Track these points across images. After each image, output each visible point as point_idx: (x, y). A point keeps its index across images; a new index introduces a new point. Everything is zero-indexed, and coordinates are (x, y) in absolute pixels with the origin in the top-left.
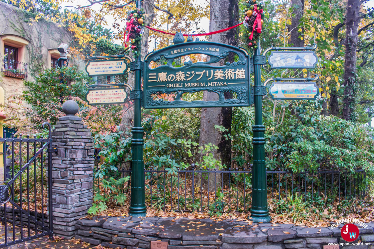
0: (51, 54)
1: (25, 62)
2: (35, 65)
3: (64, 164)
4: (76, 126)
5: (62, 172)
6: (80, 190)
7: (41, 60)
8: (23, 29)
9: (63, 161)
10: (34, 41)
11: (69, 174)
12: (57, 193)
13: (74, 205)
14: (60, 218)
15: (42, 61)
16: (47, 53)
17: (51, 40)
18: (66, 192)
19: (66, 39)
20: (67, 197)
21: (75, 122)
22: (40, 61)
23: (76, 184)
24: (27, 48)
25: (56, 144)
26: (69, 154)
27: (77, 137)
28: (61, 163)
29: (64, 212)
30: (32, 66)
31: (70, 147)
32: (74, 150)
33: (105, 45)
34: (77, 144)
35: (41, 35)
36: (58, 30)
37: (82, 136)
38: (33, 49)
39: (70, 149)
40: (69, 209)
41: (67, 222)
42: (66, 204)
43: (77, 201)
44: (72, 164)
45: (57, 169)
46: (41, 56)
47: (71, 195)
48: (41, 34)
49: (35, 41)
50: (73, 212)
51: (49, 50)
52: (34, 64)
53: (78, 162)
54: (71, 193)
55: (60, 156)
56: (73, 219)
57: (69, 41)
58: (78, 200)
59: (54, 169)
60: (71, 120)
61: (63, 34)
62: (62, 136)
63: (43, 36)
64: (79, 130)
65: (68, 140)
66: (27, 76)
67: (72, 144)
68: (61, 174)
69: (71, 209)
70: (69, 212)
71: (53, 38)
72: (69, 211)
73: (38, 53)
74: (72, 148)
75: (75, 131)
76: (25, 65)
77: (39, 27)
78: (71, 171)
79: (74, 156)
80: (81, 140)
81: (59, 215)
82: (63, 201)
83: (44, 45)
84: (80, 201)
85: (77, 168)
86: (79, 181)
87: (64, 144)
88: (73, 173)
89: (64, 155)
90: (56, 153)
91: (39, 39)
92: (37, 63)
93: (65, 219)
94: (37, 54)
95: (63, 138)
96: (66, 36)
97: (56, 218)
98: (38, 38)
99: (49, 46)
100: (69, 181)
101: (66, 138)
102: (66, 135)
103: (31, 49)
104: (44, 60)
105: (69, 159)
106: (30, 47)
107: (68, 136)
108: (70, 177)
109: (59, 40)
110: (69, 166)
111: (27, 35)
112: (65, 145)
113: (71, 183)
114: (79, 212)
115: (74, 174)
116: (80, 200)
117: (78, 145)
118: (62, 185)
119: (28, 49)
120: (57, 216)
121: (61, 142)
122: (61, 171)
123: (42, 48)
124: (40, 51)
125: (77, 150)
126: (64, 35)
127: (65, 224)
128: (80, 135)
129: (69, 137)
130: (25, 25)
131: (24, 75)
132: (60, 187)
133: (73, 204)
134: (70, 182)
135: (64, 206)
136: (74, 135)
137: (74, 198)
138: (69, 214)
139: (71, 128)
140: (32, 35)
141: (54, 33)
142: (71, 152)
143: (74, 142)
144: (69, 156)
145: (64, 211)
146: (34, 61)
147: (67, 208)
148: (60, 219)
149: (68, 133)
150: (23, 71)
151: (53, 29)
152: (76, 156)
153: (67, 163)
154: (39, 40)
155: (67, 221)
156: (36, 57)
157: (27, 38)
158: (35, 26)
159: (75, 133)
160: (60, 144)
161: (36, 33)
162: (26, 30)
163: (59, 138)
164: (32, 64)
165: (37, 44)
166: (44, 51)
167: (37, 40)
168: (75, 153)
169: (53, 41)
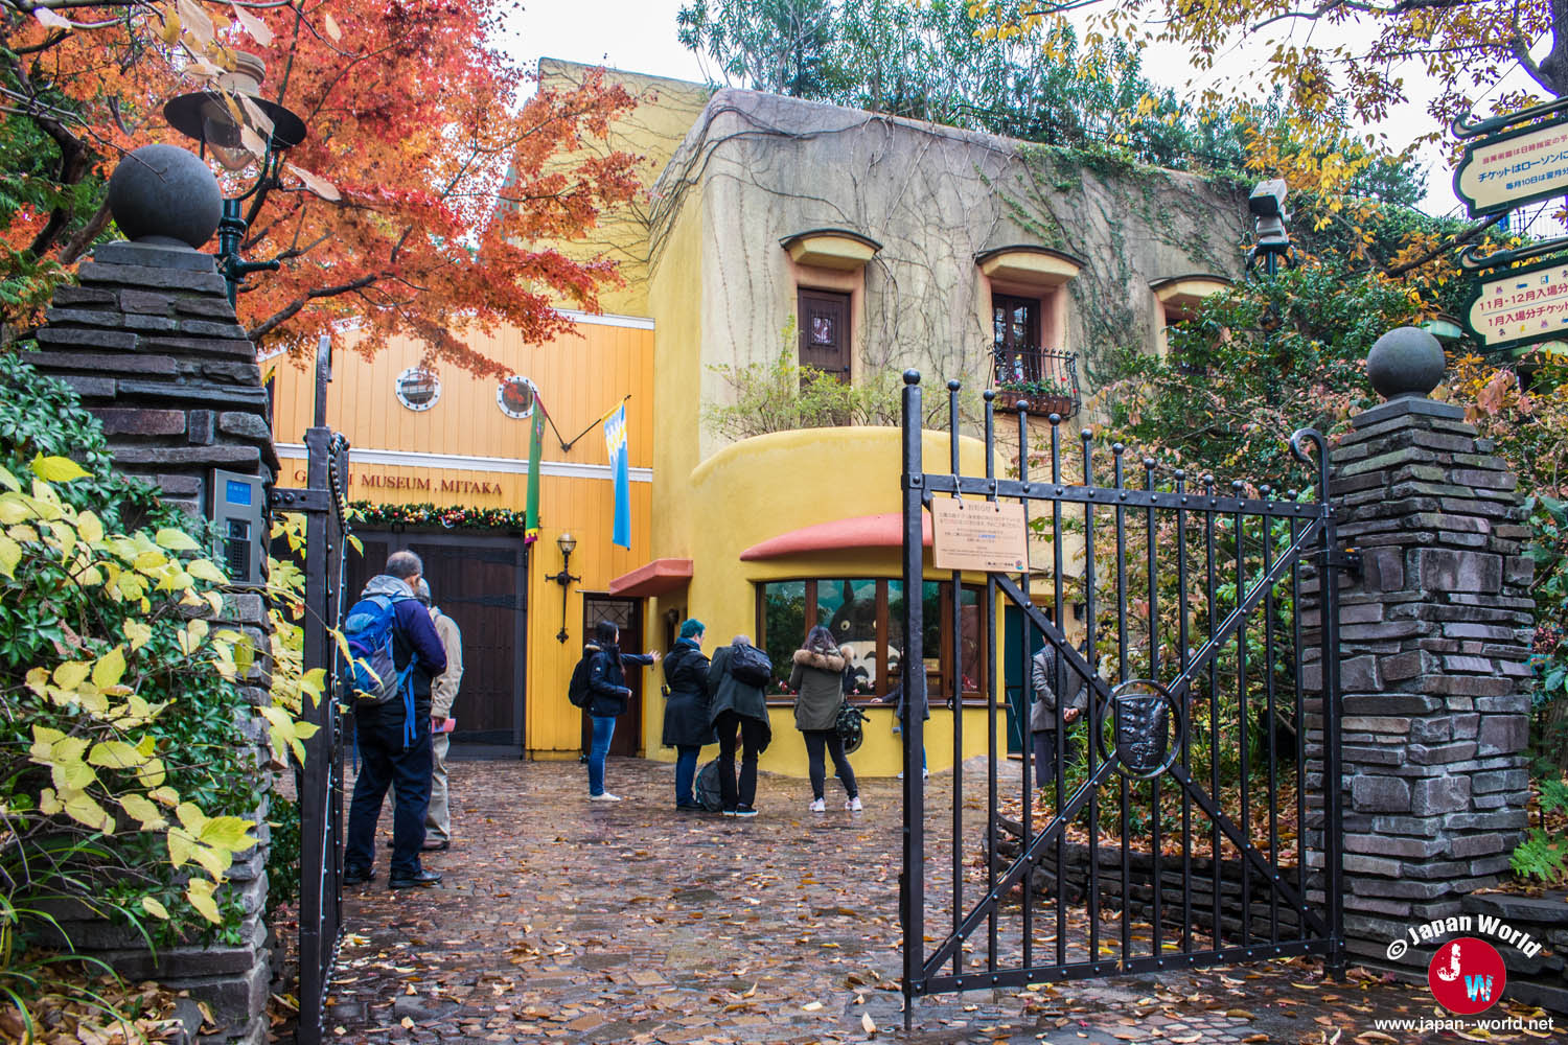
0: (1165, 303)
1: (1068, 349)
2: (1105, 357)
3: (1398, 618)
4: (1445, 441)
5: (1386, 659)
6: (1470, 754)
7: (1126, 331)
8: (1056, 220)
9: (1388, 605)
10: (1095, 259)
11: (1423, 664)
12: (1356, 763)
13: (1448, 819)
14: (1376, 883)
15: (1130, 335)
16: (1150, 299)
17: (1159, 244)
18: (1409, 752)
19: (1219, 233)
20: (1413, 780)
21: (1436, 423)
22: (1124, 338)
23: (1454, 718)
24: (1074, 291)
25: (1352, 533)
26: (1425, 570)
27: (1455, 492)
28: (1380, 618)
29: (1398, 850)
30: (1096, 362)
31: (1428, 537)
32: (1444, 550)
33: (1388, 230)
34: (1459, 523)
35: (1122, 234)
36: (1186, 199)
37: (1474, 488)
38: (1093, 293)
39: (1426, 545)
40: (1425, 837)
41: (1414, 900)
42: (1410, 813)
43: (1458, 803)
44: (1437, 619)
45: (1361, 647)
46: (1127, 318)
47: (1436, 770)
48: (1121, 227)
49: (1103, 260)
50: (1441, 856)
51: (1155, 289)
52: (1100, 351)
53: (1464, 612)
54: (1434, 759)
55: (1377, 586)
56: (1442, 887)
57: (1233, 238)
58: (1463, 800)
59: (1345, 649)
60: (1419, 416)
61: (1208, 212)
62: (1382, 492)
63: (1131, 234)
64: (1459, 458)
65: (1418, 502)
66: (1079, 404)
67: (1436, 519)
68: (1380, 671)
69: (1432, 838)
70: (1428, 853)
71: (1167, 235)
72: (1428, 849)
73: (1116, 307)
74: (1438, 543)
75: (1440, 464)
76: (1070, 360)
77: (1113, 199)
78: (1433, 652)
79: (1446, 582)
80: (1472, 506)
81: (1371, 865)
82: (1392, 798)
83: (1134, 271)
84: (1474, 809)
85: (1461, 639)
86: (1470, 708)
87: (1392, 523)
88: (1442, 664)
89: (1395, 574)
90: (1355, 571)
91: (1116, 247)
92: (1112, 346)
93: (1400, 889)
94: (1111, 312)
95: (1389, 497)
96: (1219, 220)
97: (1355, 884)
98: (1111, 248)
99: (1155, 272)
100: (1425, 698)
101: (1407, 493)
102: (1401, 481)
103: (1086, 293)
104: (1138, 332)
105: (1424, 593)
106: (1084, 285)
107: (1412, 485)
108: (1430, 679)
109: (1193, 241)
110: (1423, 626)
111: (1069, 241)
112: (1402, 529)
113: (1433, 713)
114: (1468, 859)
115: (1449, 667)
116: (1471, 802)
117: (1462, 527)
118: (1390, 724)
119: (1078, 298)
120: (1357, 869)
121: (1379, 517)
122: (1379, 656)
123: (1129, 284)
124: (1122, 299)
125: (1457, 553)
126: (1212, 216)
127: (1404, 910)
128: (1465, 482)
129: (1421, 491)
130: (1059, 202)
131: (1068, 399)
132: (1373, 733)
133: (1442, 815)
134: (1430, 706)
135: (1399, 823)
136: (1438, 482)
137: (1447, 786)
138: (1421, 861)
139: (1424, 452)
140: (1087, 239)
141: (1171, 213)
142: (1431, 559)
143: (1444, 511)
144: (1425, 578)
145: (1398, 847)
146: (1101, 342)
147: (1412, 831)
148: (1375, 887)
149: (1414, 470)
150: (1065, 385)
151: (1167, 198)
152: (1455, 581)
153: (1416, 613)
154: (1113, 256)
155: (1416, 894)
156: (1109, 322)
157: (1071, 252)
158: (1097, 201)
159: (1440, 474)
160: (1375, 526)
161: (1102, 226)
162: (1064, 224)
163: (1369, 502)
164: (1095, 352)
165: (1109, 272)
166: (1137, 292)
167: (1106, 254)
168: (1451, 566)
169: (1171, 249)
